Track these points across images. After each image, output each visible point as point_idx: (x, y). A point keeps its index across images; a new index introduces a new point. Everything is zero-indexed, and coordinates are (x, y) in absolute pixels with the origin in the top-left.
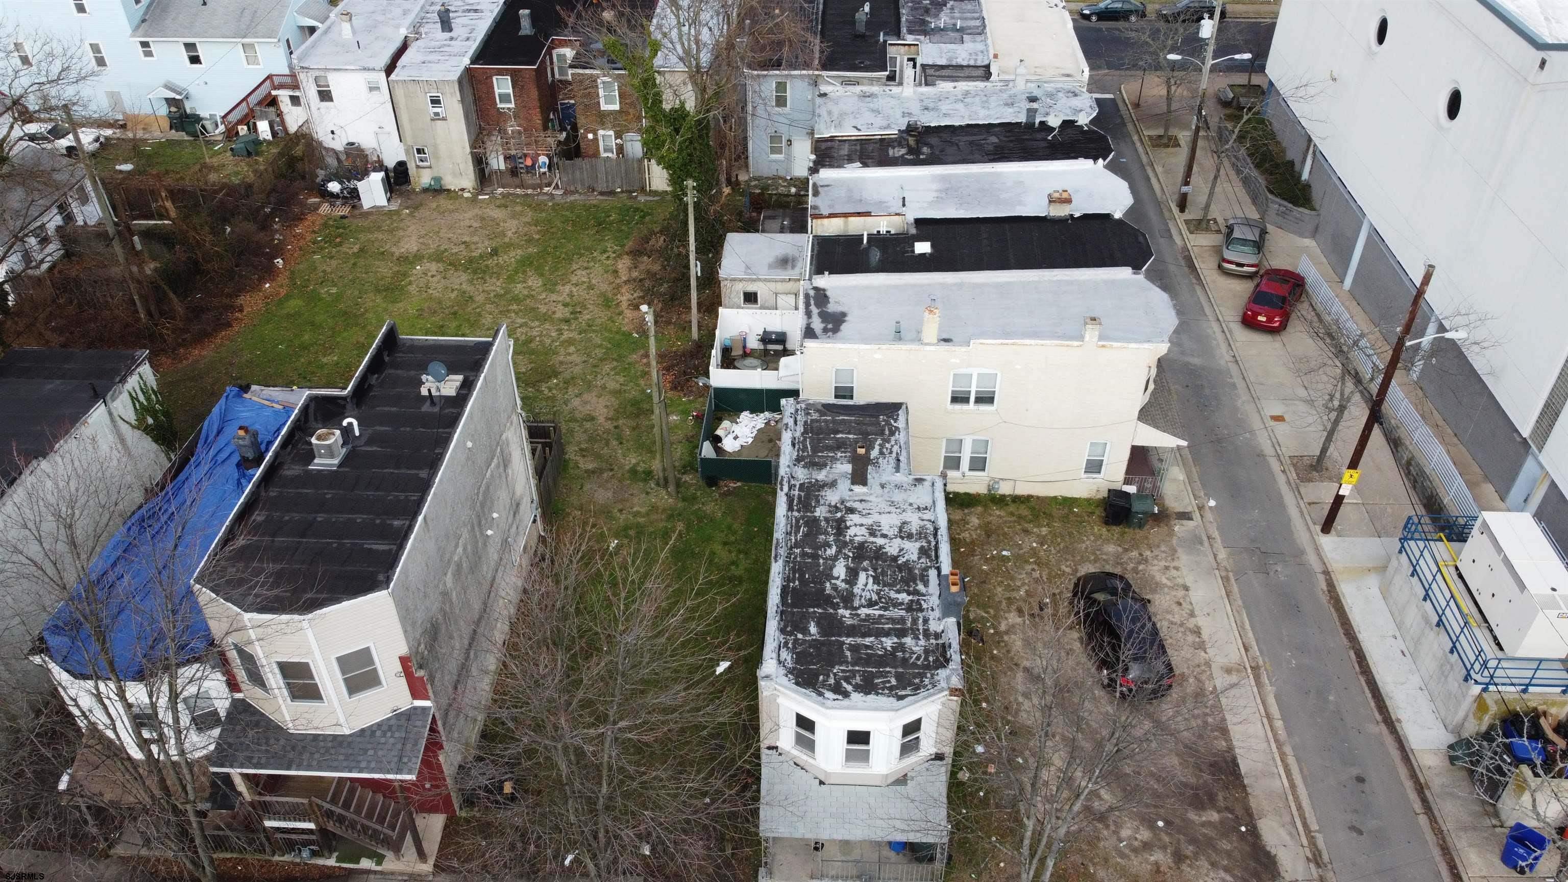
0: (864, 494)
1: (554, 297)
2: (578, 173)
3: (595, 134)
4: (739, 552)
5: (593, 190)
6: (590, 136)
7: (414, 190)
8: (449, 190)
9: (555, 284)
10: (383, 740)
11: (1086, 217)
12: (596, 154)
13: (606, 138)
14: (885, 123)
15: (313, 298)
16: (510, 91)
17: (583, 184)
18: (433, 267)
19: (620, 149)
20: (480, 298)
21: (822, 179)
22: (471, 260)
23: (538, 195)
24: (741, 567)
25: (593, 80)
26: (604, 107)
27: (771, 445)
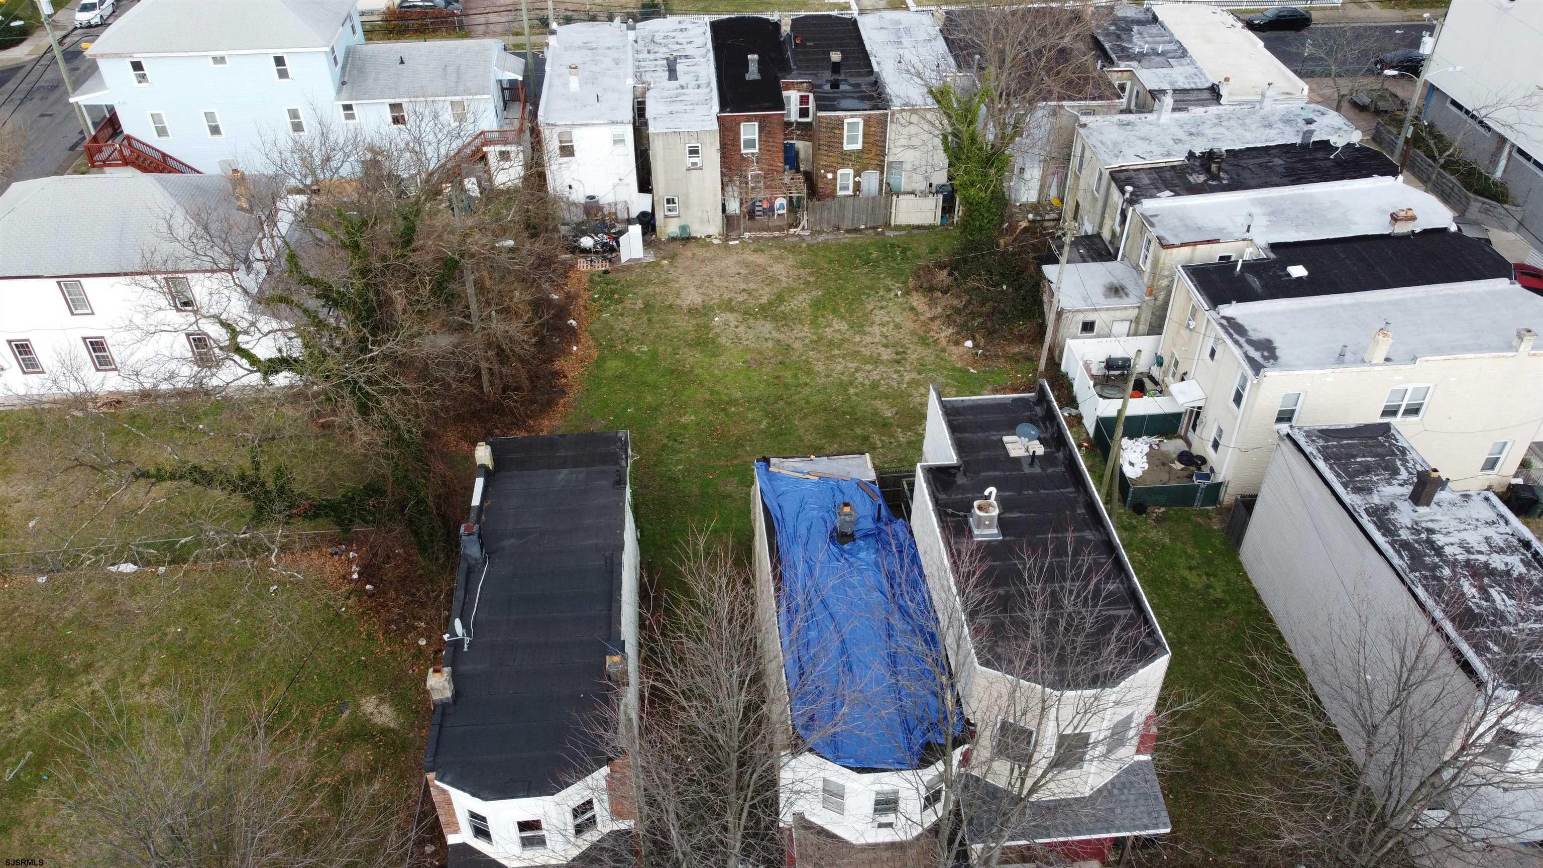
0: (1430, 514)
1: (868, 339)
2: (825, 214)
3: (835, 174)
4: (1207, 575)
5: (838, 229)
6: (830, 176)
7: (660, 240)
8: (695, 238)
9: (863, 326)
10: (1123, 798)
11: (1425, 232)
12: (833, 195)
13: (845, 175)
14: (1164, 151)
15: (629, 357)
16: (756, 137)
17: (829, 223)
18: (731, 318)
19: (857, 186)
20: (797, 345)
21: (1146, 210)
22: (763, 308)
23: (787, 236)
24: (1219, 590)
25: (840, 123)
26: (847, 147)
27: (1166, 468)
